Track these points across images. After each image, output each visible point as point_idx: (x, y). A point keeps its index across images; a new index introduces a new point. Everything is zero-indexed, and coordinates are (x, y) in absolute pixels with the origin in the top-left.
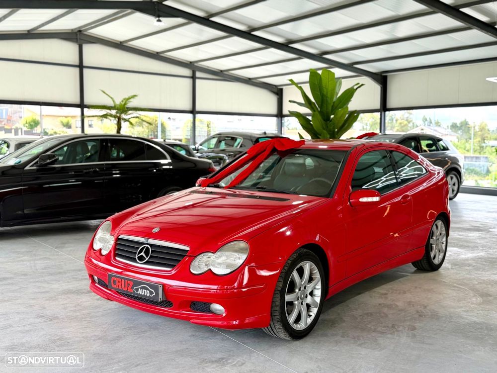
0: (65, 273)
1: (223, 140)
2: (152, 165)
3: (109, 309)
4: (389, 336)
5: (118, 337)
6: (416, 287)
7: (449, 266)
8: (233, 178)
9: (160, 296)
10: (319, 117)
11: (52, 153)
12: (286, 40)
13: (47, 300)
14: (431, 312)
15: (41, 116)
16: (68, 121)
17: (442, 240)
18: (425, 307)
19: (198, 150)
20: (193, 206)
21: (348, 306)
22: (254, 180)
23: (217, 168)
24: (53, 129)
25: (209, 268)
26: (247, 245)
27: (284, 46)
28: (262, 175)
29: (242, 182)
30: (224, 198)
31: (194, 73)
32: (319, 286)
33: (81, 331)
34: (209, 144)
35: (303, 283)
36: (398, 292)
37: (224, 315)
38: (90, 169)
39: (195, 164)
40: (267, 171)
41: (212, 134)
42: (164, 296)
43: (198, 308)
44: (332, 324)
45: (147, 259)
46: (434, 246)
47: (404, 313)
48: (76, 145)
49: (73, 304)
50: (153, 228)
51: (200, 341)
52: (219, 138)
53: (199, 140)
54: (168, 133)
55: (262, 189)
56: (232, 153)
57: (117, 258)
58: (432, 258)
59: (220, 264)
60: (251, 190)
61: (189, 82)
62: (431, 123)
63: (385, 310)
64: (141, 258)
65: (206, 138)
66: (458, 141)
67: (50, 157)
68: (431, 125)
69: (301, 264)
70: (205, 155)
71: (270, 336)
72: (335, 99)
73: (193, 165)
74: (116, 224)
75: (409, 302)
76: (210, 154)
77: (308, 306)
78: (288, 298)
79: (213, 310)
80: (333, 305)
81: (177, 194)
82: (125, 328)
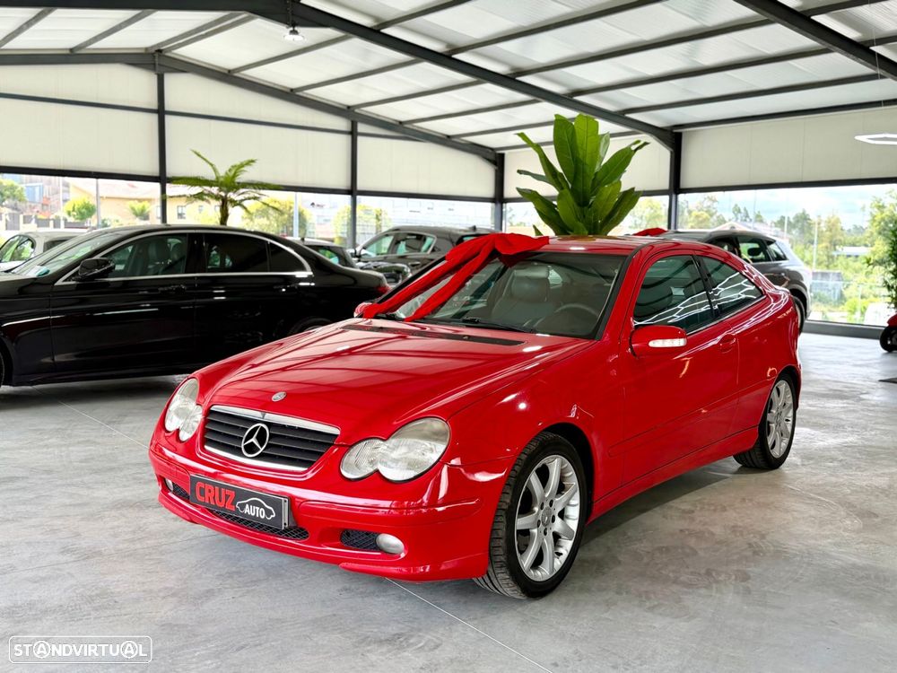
0: (120, 469)
1: (403, 240)
2: (282, 280)
3: (196, 538)
4: (703, 591)
5: (208, 591)
6: (744, 500)
7: (799, 461)
8: (420, 305)
9: (285, 519)
10: (570, 199)
11: (103, 256)
12: (512, 70)
13: (82, 519)
14: (774, 546)
15: (98, 197)
16: (144, 207)
17: (786, 416)
18: (763, 537)
19: (359, 257)
20: (350, 352)
21: (625, 534)
22: (458, 306)
23: (392, 287)
24: (117, 221)
25: (375, 468)
26: (446, 427)
27: (509, 80)
28: (469, 299)
29: (435, 311)
30: (404, 338)
31: (354, 125)
32: (576, 500)
33: (140, 579)
34: (379, 247)
35: (547, 495)
36: (712, 508)
37: (403, 555)
38: (170, 285)
39: (354, 279)
40: (478, 294)
41: (384, 229)
42: (292, 519)
43: (355, 541)
44: (598, 567)
45: (262, 450)
46: (773, 426)
47: (725, 548)
48: (147, 244)
49: (130, 527)
50: (275, 393)
51: (359, 600)
52: (396, 236)
53: (362, 241)
54: (310, 229)
55: (473, 323)
56: (418, 263)
57: (207, 447)
58: (770, 447)
59: (396, 461)
60: (453, 326)
61: (345, 141)
62: (747, 216)
63: (692, 542)
64: (251, 449)
65: (374, 236)
66: (792, 247)
67: (99, 264)
68: (748, 220)
69: (544, 461)
70: (372, 264)
71: (486, 590)
72: (597, 168)
73: (352, 282)
74: (207, 384)
75: (733, 527)
76: (380, 263)
77: (556, 537)
78: (521, 523)
79: (383, 546)
80: (599, 533)
81: (321, 331)
82: (221, 575)
